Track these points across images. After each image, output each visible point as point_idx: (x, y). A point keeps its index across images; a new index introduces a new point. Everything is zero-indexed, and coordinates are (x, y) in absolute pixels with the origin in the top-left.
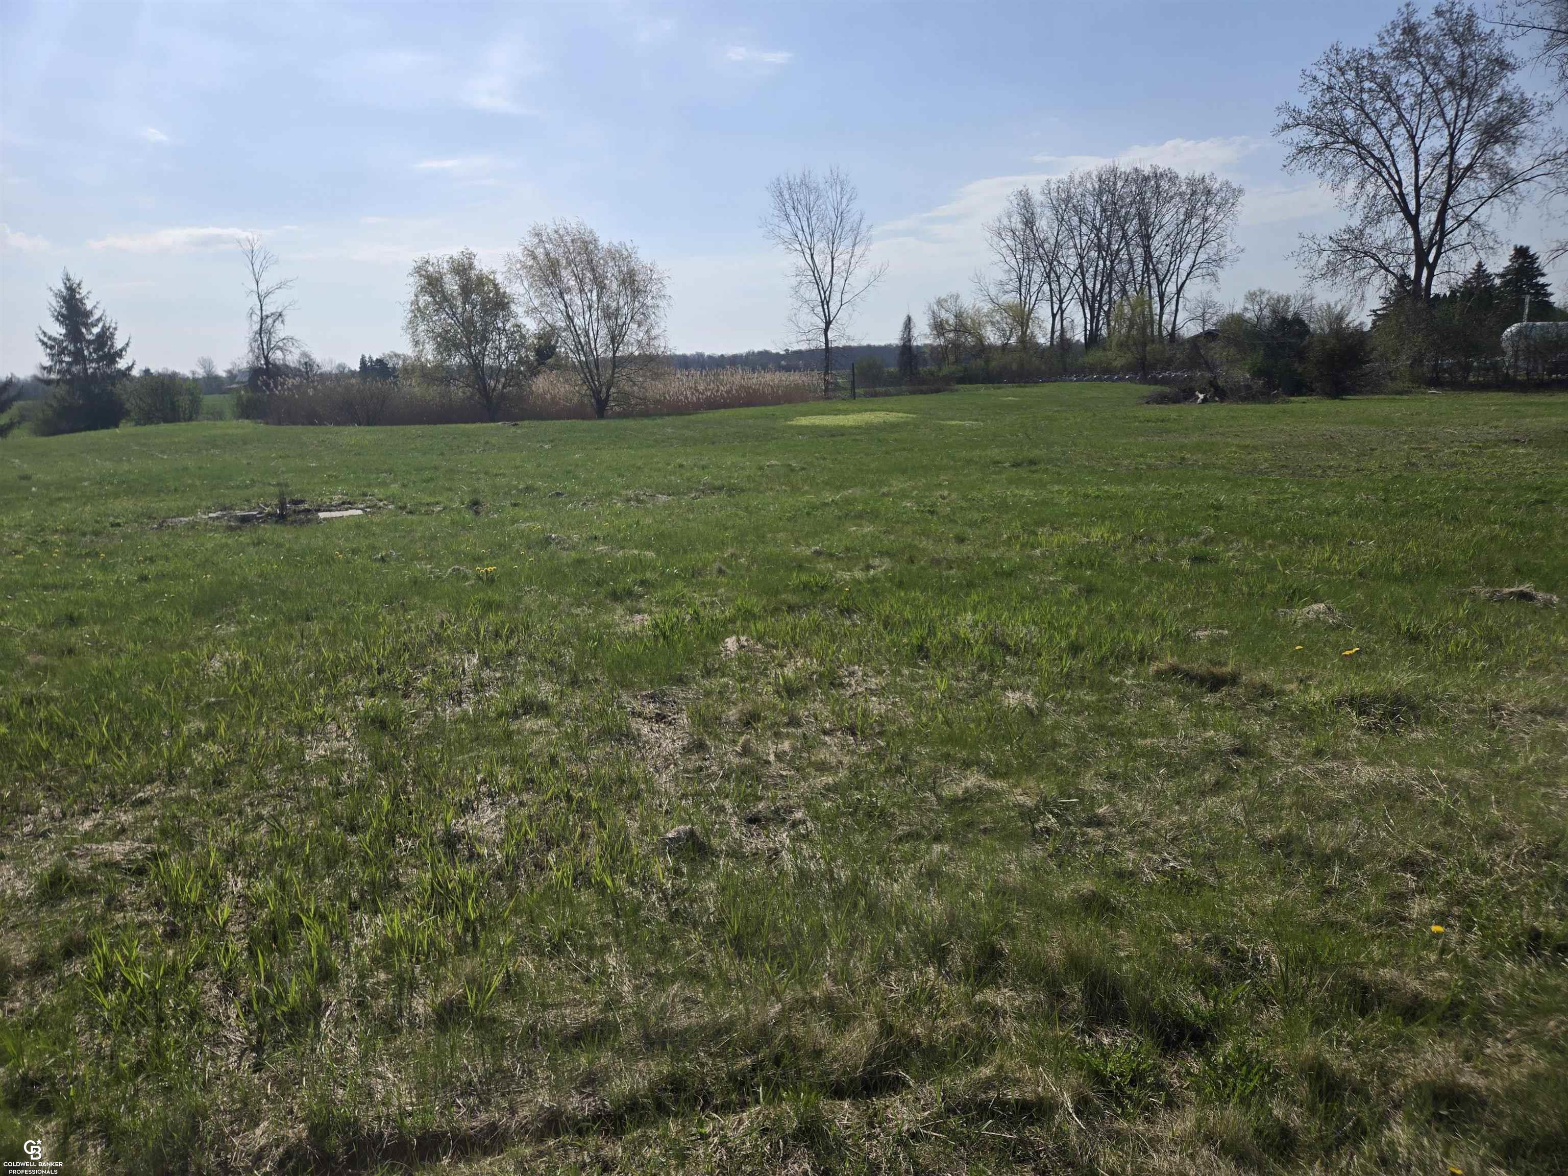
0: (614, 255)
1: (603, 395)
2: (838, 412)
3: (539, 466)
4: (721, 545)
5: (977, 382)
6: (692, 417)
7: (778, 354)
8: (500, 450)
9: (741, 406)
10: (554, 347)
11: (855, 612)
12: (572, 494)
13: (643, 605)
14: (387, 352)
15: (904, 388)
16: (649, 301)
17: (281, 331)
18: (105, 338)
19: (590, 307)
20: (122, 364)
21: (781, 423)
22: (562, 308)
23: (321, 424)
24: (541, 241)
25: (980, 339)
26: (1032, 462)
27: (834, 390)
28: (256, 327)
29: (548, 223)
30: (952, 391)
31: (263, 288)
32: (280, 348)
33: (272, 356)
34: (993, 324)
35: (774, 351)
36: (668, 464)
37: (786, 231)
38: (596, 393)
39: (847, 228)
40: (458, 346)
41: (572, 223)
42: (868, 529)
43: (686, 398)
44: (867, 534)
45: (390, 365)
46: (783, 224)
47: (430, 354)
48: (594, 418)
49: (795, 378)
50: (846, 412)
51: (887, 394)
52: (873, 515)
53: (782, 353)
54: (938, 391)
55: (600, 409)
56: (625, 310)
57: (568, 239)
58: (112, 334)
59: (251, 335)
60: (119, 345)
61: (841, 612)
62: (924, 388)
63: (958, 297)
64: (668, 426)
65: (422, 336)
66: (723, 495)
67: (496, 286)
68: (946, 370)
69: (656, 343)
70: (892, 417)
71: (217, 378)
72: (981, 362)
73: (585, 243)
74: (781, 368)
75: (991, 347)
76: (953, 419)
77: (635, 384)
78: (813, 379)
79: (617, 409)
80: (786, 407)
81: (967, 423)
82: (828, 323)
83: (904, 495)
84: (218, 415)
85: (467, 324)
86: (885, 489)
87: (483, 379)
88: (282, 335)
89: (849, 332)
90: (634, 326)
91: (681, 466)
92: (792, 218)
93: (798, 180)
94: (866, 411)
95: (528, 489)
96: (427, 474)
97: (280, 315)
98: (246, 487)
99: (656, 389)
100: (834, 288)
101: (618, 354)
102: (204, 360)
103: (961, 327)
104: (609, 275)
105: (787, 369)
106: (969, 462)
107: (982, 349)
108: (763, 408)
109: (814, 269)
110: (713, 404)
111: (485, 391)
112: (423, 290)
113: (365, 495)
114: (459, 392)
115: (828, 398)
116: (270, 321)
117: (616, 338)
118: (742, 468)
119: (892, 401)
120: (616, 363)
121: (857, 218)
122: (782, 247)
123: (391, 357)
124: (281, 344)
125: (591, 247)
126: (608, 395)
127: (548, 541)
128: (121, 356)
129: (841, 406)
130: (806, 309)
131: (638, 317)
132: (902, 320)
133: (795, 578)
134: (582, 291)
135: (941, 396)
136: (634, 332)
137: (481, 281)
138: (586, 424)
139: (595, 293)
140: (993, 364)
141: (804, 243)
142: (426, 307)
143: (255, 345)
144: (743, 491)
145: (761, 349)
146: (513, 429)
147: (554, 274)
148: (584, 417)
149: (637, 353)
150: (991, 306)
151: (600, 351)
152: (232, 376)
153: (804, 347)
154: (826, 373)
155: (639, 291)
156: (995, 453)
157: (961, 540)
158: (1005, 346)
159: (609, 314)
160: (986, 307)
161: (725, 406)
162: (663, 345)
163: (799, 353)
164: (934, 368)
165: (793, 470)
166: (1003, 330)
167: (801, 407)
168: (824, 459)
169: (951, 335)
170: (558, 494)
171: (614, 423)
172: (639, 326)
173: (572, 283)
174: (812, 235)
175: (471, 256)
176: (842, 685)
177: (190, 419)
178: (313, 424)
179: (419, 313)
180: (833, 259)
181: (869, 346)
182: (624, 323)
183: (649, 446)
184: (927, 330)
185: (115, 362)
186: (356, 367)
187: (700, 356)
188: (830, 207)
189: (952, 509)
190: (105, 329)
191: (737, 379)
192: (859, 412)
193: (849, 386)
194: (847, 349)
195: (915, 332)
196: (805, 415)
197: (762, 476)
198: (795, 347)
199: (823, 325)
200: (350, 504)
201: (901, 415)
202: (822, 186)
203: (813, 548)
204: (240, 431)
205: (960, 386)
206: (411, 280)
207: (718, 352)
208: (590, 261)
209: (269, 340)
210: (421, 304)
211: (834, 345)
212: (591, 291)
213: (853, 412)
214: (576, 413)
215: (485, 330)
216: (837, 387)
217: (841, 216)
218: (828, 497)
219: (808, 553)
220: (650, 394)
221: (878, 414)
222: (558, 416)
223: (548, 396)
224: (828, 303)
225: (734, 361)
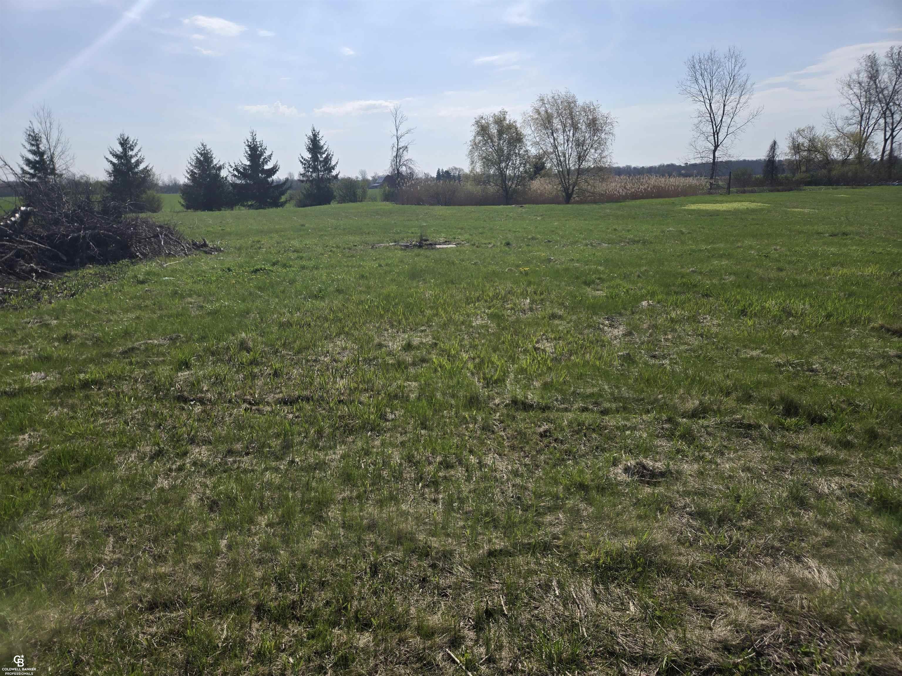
0: (587, 109)
1: (570, 191)
2: (716, 202)
3: (536, 227)
4: (640, 266)
5: (819, 185)
6: (622, 204)
7: (680, 166)
8: (514, 219)
9: (652, 198)
10: (544, 163)
11: (711, 296)
12: (557, 242)
13: (599, 287)
14: (451, 166)
15: (765, 188)
16: (603, 136)
17: (406, 156)
18: (328, 159)
19: (568, 141)
20: (334, 173)
21: (678, 208)
22: (552, 141)
23: (423, 204)
24: (544, 103)
25: (826, 155)
26: (845, 234)
27: (715, 189)
28: (395, 154)
29: (548, 93)
30: (800, 190)
31: (399, 133)
32: (405, 165)
33: (401, 169)
34: (837, 146)
35: (678, 164)
36: (608, 229)
37: (695, 89)
38: (566, 190)
39: (737, 86)
40: (493, 164)
41: (562, 92)
42: (724, 262)
43: (619, 192)
44: (724, 265)
45: (452, 174)
46: (693, 85)
47: (479, 169)
48: (564, 204)
49: (692, 181)
50: (721, 202)
51: (752, 192)
52: (729, 256)
53: (683, 165)
54: (790, 190)
55: (568, 199)
56: (588, 141)
57: (559, 101)
58: (331, 158)
59: (392, 158)
60: (333, 163)
61: (703, 296)
62: (780, 188)
63: (813, 128)
64: (608, 208)
65: (476, 158)
66: (640, 245)
67: (516, 129)
68: (798, 176)
69: (604, 160)
70: (753, 205)
71: (367, 180)
72: (824, 171)
73: (569, 103)
74: (680, 175)
75: (834, 161)
76: (797, 208)
77: (589, 184)
78: (703, 181)
79: (577, 199)
80: (682, 198)
81: (806, 211)
82: (716, 146)
83: (751, 247)
84: (374, 199)
85: (500, 151)
86: (739, 244)
87: (505, 182)
88: (406, 158)
89: (730, 152)
90: (593, 151)
91: (615, 230)
92: (700, 81)
93: (706, 57)
94: (735, 201)
95: (533, 238)
96: (480, 230)
97: (406, 147)
98: (398, 233)
99: (601, 187)
100: (723, 124)
101: (582, 167)
102: (362, 171)
103: (813, 147)
104: (581, 121)
105: (686, 176)
106: (800, 232)
107: (828, 162)
108: (667, 199)
109: (711, 112)
110: (635, 196)
111: (506, 189)
112: (478, 134)
113: (455, 238)
114: (492, 188)
115: (711, 194)
116: (401, 150)
117: (581, 158)
118: (652, 232)
119: (753, 197)
120: (580, 172)
121: (744, 78)
122: (691, 99)
123: (453, 169)
124: (405, 163)
125: (572, 105)
126: (573, 191)
127: (549, 260)
128: (334, 169)
129: (719, 198)
130: (702, 138)
131: (595, 146)
132: (770, 143)
133: (679, 281)
134: (564, 131)
135: (791, 193)
136: (592, 156)
137: (510, 127)
138: (561, 207)
139: (572, 132)
140: (834, 173)
141: (706, 96)
142: (479, 143)
143: (393, 163)
144: (651, 243)
145: (669, 163)
146: (521, 209)
147: (549, 122)
148: (559, 203)
149: (593, 166)
150: (837, 134)
151: (571, 165)
152: (375, 180)
153: (698, 161)
154: (711, 178)
155: (598, 130)
156: (821, 228)
157: (780, 270)
158: (845, 162)
159: (579, 144)
160: (833, 135)
161: (642, 198)
162: (609, 161)
163: (694, 166)
164: (789, 175)
165: (683, 233)
166: (845, 150)
167: (692, 198)
168: (704, 228)
169: (805, 153)
170: (549, 241)
171: (576, 206)
172: (596, 150)
173: (559, 126)
174: (712, 91)
175: (505, 113)
176: (699, 322)
177: (361, 201)
178: (419, 204)
179: (475, 146)
180: (724, 106)
181: (744, 161)
182: (587, 149)
183: (596, 219)
184: (787, 150)
185: (331, 172)
186: (434, 175)
187: (629, 167)
188: (726, 73)
189: (780, 256)
190: (328, 155)
191: (654, 181)
192: (731, 202)
193: (726, 186)
194: (728, 163)
195: (778, 152)
196: (694, 203)
197: (663, 236)
198: (693, 162)
199: (713, 148)
200: (449, 242)
201: (759, 204)
202: (722, 60)
203: (691, 269)
204: (387, 207)
205: (807, 187)
206: (473, 128)
207: (640, 165)
208: (571, 113)
209: (400, 161)
210: (477, 141)
211: (720, 160)
212: (570, 131)
213: (727, 202)
214: (554, 201)
215: (509, 154)
216: (719, 187)
217: (733, 78)
218: (704, 247)
219: (688, 271)
220: (598, 190)
221: (743, 203)
222: (544, 202)
223: (539, 191)
224: (718, 134)
225: (651, 171)
